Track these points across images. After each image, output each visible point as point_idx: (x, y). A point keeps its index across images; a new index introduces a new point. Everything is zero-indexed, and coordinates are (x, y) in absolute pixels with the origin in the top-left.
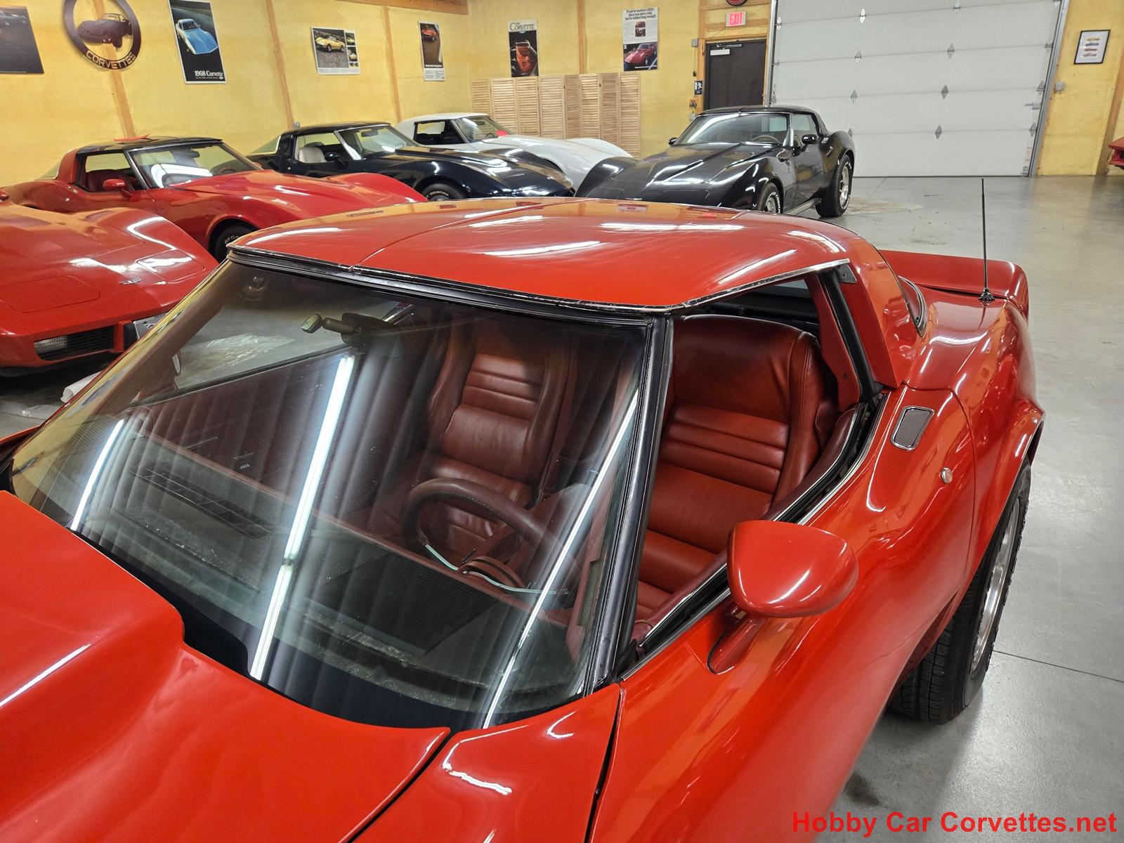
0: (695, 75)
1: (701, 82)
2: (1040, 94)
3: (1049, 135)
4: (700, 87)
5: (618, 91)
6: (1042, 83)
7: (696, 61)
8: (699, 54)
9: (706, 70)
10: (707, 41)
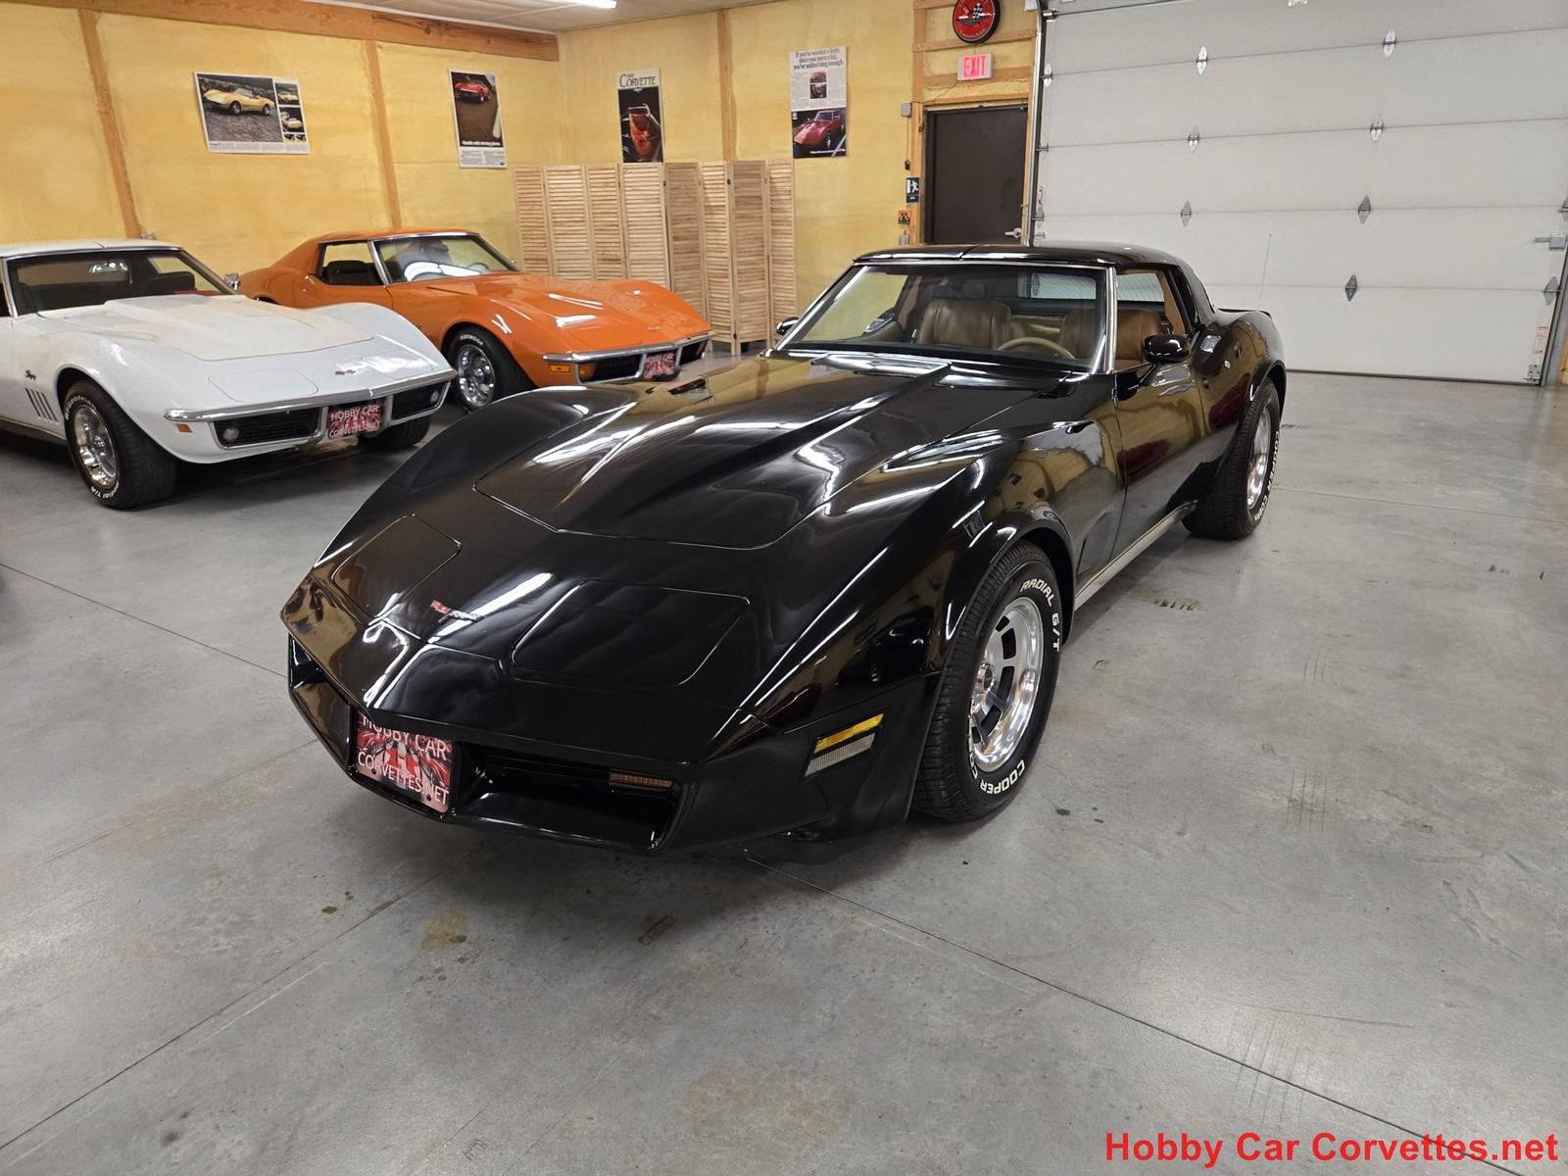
0: (908, 167)
1: (917, 180)
4: (915, 188)
5: (766, 195)
7: (910, 143)
8: (913, 130)
9: (927, 158)
10: (927, 106)
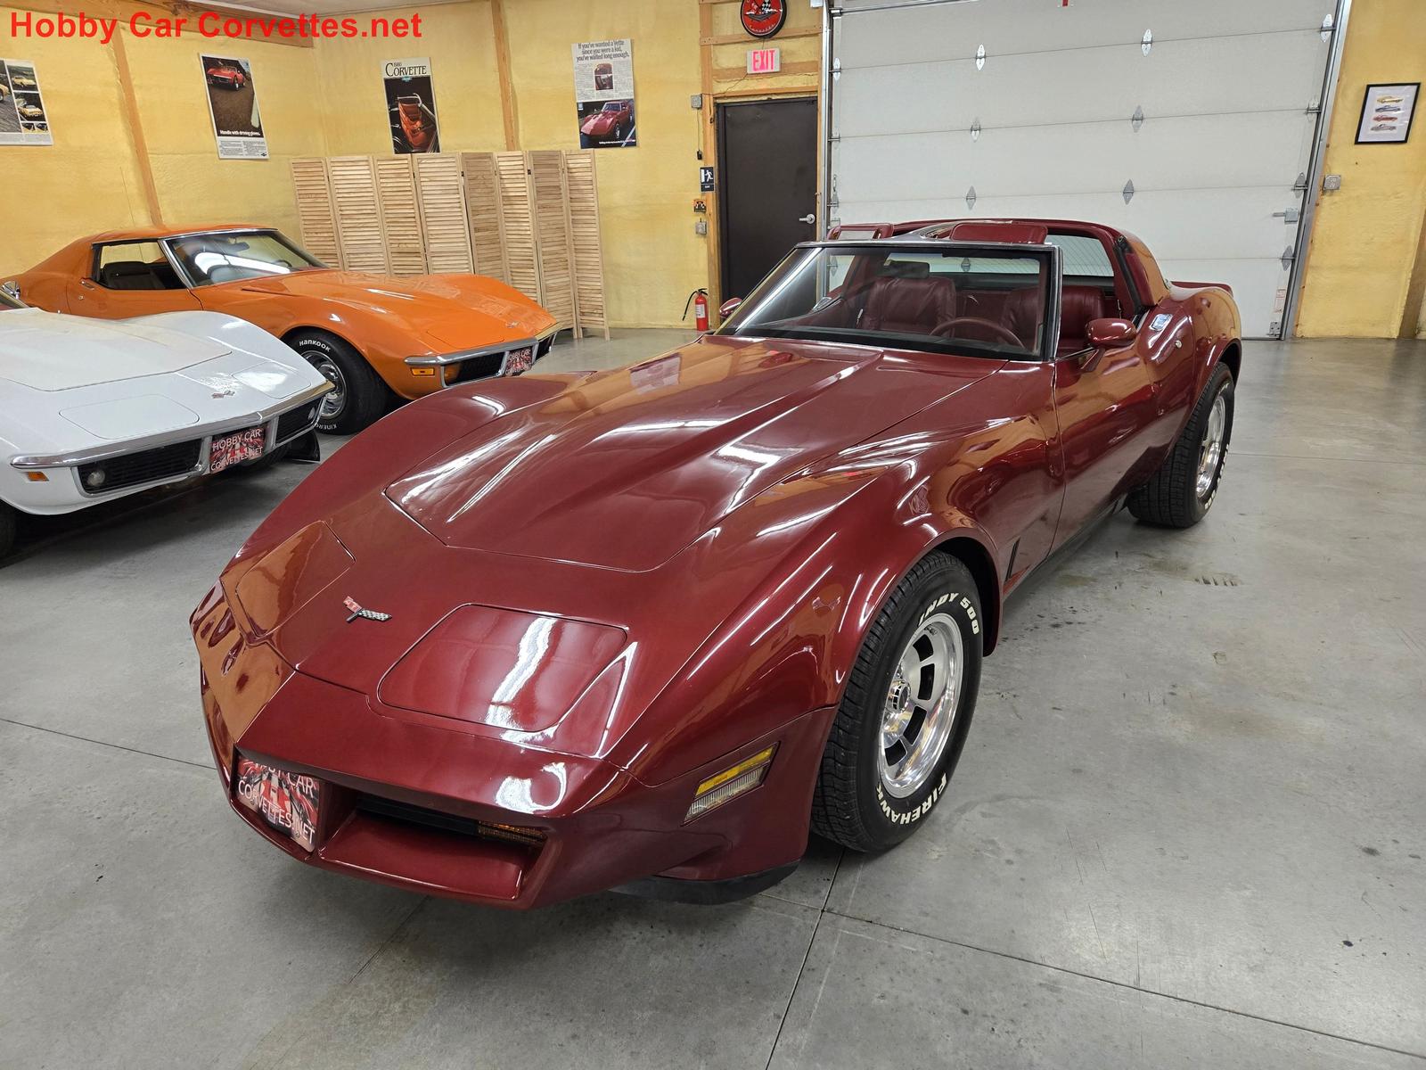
0: (700, 157)
1: (711, 169)
2: (1298, 197)
3: (1312, 267)
4: (710, 177)
5: (564, 185)
6: (1301, 177)
7: (701, 134)
8: (704, 120)
9: (718, 148)
10: (716, 98)
